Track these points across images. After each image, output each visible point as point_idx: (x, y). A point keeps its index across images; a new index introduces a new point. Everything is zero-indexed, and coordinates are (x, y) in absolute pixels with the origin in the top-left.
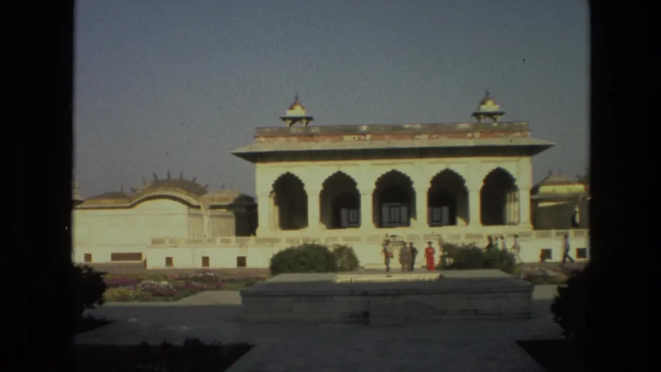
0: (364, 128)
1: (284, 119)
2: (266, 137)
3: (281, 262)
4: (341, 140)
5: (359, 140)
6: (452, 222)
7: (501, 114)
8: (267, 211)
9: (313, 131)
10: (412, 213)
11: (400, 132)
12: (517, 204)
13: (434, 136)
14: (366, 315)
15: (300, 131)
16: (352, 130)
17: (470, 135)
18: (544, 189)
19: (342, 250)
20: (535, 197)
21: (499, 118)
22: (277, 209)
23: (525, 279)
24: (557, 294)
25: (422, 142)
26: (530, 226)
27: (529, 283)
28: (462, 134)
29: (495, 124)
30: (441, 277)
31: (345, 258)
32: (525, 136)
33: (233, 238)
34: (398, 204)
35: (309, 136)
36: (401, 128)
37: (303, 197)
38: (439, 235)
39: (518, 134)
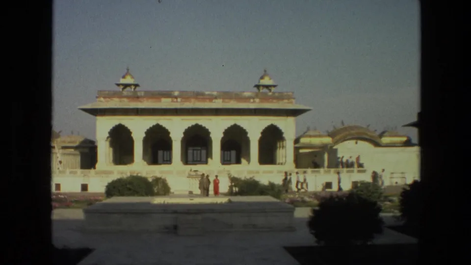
0: (176, 93)
1: (118, 85)
2: (104, 98)
3: (114, 188)
4: (160, 101)
5: (172, 101)
6: (238, 162)
7: (274, 86)
8: (104, 151)
9: (139, 94)
10: (209, 154)
11: (202, 97)
12: (284, 150)
13: (226, 100)
14: (175, 227)
15: (130, 94)
16: (168, 95)
17: (252, 100)
18: (304, 140)
19: (157, 180)
20: (297, 145)
21: (273, 89)
22: (111, 149)
23: (288, 203)
24: (311, 214)
25: (218, 104)
26: (293, 165)
27: (290, 206)
28: (247, 99)
29: (270, 94)
30: (230, 201)
31: (160, 186)
32: (291, 103)
33: (79, 171)
34: (200, 148)
35: (136, 97)
36: (203, 94)
37: (131, 142)
38: (229, 171)
39: (286, 101)
